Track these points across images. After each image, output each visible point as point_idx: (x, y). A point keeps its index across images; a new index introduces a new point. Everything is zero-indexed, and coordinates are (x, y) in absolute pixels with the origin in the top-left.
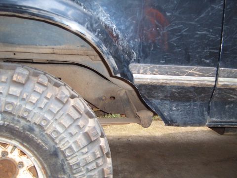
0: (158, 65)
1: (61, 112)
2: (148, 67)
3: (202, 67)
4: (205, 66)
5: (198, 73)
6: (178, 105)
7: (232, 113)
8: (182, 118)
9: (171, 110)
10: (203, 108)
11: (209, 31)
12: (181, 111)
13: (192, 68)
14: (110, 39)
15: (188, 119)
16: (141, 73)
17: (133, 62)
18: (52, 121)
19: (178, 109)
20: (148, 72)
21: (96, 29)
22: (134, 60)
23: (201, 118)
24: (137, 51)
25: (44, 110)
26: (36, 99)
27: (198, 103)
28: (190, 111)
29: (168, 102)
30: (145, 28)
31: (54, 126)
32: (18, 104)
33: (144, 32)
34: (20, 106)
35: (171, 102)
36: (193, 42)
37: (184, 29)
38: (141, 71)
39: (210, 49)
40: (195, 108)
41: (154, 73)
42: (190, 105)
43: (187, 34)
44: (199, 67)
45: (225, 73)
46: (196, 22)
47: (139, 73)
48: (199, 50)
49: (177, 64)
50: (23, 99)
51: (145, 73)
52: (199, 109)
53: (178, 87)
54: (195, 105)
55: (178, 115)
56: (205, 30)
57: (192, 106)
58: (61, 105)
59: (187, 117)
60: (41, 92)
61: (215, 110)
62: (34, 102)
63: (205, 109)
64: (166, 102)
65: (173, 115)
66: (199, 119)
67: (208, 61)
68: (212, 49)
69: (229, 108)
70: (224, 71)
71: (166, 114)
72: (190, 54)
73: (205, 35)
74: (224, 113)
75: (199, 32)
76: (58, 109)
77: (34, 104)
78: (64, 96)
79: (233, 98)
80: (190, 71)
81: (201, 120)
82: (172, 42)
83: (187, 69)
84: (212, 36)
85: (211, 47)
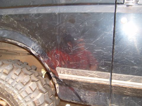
0: (71, 69)
1: (22, 90)
2: (66, 70)
3: (100, 72)
4: (102, 71)
5: (97, 76)
6: (89, 92)
7: (127, 103)
8: (92, 101)
9: (85, 95)
10: (106, 97)
11: (103, 49)
12: (91, 97)
13: (93, 72)
14: (44, 54)
15: (96, 102)
16: (62, 73)
17: (58, 67)
18: (17, 93)
19: (90, 95)
20: (66, 73)
21: (37, 49)
22: (58, 65)
23: (104, 103)
24: (59, 61)
25: (14, 88)
26: (11, 82)
27: (103, 93)
28: (97, 97)
29: (83, 90)
30: (62, 48)
31: (18, 96)
32: (4, 83)
33: (62, 50)
34: (5, 85)
35: (85, 91)
36: (93, 56)
37: (85, 48)
38: (62, 72)
39: (104, 61)
40: (101, 96)
41: (69, 73)
42: (97, 94)
43: (88, 51)
44: (97, 72)
45: (116, 77)
46: (93, 43)
47: (60, 73)
48: (97, 61)
49: (83, 69)
50: (6, 82)
51: (64, 73)
52: (103, 97)
53: (86, 82)
54: (100, 94)
55: (89, 99)
56: (100, 49)
57: (98, 94)
58: (23, 86)
59: (95, 101)
60: (14, 79)
61: (115, 99)
62: (10, 83)
63: (107, 97)
64: (81, 90)
65: (86, 98)
66: (103, 103)
67: (103, 68)
68: (106, 61)
69: (125, 99)
70: (115, 76)
71: (82, 97)
72: (91, 63)
73: (101, 52)
74: (122, 102)
75: (96, 50)
76: (21, 88)
77: (10, 84)
78: (24, 81)
79: (128, 93)
80: (91, 74)
81: (105, 104)
82: (79, 56)
83: (89, 72)
84: (105, 52)
85: (105, 60)
